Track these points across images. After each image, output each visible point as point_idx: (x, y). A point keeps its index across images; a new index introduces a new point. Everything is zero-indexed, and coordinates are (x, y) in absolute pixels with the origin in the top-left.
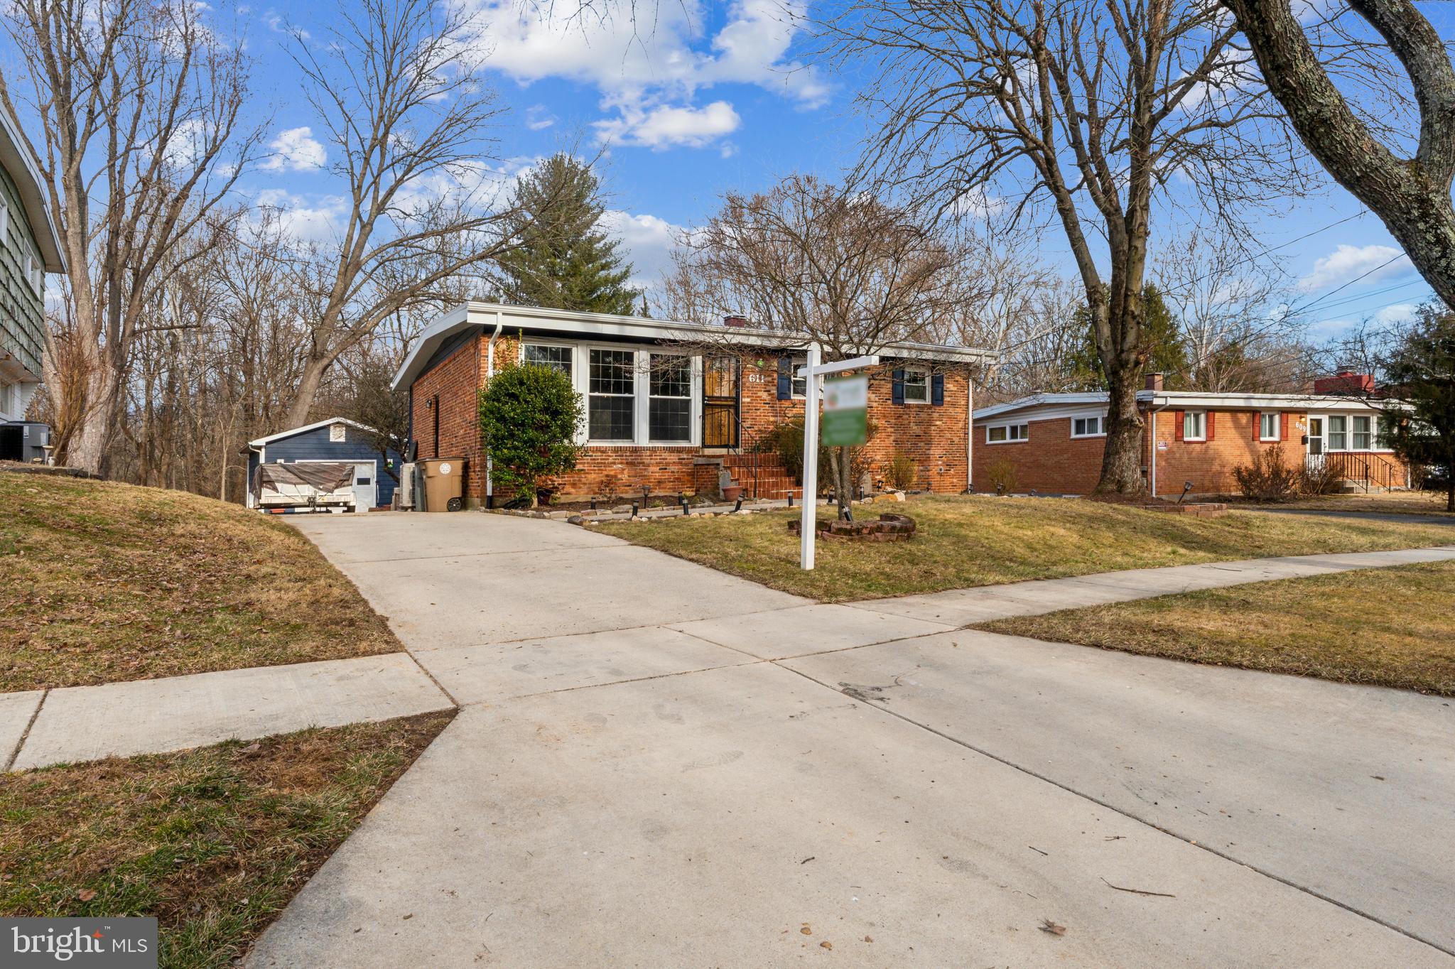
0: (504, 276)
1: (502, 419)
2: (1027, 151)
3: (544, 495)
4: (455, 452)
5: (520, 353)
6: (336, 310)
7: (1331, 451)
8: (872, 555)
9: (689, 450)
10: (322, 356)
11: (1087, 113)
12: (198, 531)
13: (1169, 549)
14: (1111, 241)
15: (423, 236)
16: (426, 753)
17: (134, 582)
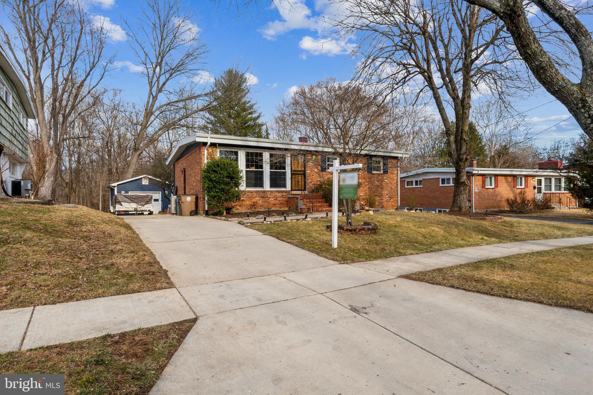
0: (210, 117)
1: (211, 180)
2: (420, 73)
3: (228, 210)
4: (192, 192)
5: (217, 154)
6: (144, 131)
7: (546, 192)
8: (361, 240)
9: (286, 192)
10: (138, 149)
11: (445, 57)
12: (91, 229)
13: (480, 237)
14: (455, 109)
15: (177, 102)
16: (185, 341)
17: (67, 255)
